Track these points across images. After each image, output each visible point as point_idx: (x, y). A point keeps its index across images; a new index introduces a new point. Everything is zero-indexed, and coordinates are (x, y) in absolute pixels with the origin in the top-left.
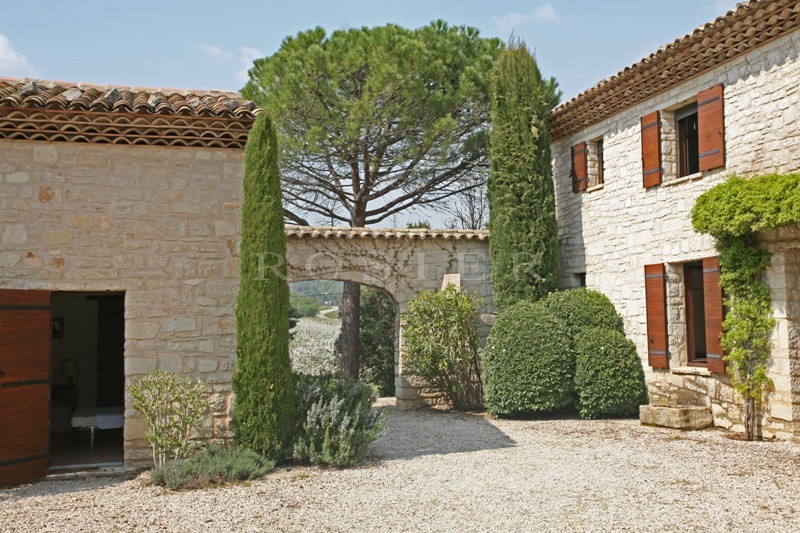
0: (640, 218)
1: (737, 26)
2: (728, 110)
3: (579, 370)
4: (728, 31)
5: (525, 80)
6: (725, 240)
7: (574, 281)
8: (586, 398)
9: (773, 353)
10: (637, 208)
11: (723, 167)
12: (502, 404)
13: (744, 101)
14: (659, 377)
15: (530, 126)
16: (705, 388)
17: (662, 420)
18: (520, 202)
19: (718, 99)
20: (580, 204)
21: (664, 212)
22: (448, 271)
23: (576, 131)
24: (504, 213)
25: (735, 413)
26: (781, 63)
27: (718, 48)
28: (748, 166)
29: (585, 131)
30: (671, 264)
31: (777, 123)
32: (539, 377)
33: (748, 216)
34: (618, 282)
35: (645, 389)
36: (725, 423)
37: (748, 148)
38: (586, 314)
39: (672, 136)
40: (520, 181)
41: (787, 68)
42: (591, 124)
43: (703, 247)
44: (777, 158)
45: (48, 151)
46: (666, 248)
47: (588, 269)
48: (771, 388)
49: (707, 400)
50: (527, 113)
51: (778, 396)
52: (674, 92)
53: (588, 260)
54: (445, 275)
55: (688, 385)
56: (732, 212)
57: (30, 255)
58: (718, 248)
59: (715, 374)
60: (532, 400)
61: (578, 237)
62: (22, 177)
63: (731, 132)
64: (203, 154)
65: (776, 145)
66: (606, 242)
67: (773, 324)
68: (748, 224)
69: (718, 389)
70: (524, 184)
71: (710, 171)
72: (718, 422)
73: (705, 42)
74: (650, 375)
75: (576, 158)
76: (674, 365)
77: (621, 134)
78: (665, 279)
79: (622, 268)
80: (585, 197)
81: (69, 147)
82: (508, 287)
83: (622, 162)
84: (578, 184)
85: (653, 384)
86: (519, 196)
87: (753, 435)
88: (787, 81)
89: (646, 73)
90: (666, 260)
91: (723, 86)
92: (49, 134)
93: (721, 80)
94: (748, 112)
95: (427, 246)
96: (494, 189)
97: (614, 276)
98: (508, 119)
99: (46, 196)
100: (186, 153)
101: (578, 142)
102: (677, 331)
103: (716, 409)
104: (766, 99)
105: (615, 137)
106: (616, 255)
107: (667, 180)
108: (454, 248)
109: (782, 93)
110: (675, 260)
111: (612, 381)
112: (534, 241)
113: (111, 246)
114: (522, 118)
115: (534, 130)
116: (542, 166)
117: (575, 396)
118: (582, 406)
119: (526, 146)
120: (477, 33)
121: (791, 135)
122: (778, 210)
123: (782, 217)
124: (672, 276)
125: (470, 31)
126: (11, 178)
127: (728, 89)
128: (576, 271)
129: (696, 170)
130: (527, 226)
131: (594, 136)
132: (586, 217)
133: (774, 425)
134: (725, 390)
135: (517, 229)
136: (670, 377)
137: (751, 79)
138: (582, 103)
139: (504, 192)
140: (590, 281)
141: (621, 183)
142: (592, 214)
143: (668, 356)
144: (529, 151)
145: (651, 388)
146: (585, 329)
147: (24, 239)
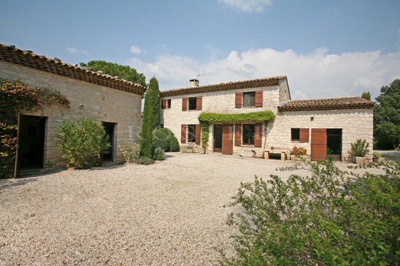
0: (180, 116)
2: (203, 100)
3: (171, 143)
5: (157, 85)
6: (201, 122)
7: (160, 126)
8: (171, 148)
9: (209, 140)
10: (179, 114)
11: (201, 110)
13: (206, 100)
14: (183, 144)
16: (194, 146)
17: (188, 151)
18: (155, 109)
19: (201, 98)
20: (163, 111)
21: (187, 115)
23: (164, 97)
25: (200, 150)
27: (203, 90)
28: (207, 111)
29: (166, 97)
31: (213, 105)
34: (173, 127)
36: (198, 152)
37: (206, 108)
39: (188, 102)
41: (215, 96)
42: (168, 96)
43: (197, 122)
44: (212, 110)
45: (104, 89)
46: (187, 122)
47: (164, 124)
48: (208, 146)
49: (194, 148)
52: (191, 95)
53: (165, 122)
55: (190, 145)
57: (100, 113)
59: (197, 144)
61: (162, 117)
62: (99, 94)
63: (203, 104)
64: (133, 94)
65: (212, 108)
66: (170, 119)
67: (209, 136)
68: (212, 120)
70: (156, 106)
71: (198, 110)
72: (196, 151)
74: (180, 144)
75: (163, 102)
76: (186, 142)
77: (176, 100)
78: (186, 127)
79: (175, 124)
80: (165, 110)
81: (109, 89)
83: (176, 105)
84: (163, 107)
87: (205, 153)
90: (186, 124)
92: (107, 85)
93: (202, 95)
94: (207, 102)
99: (103, 99)
100: (130, 94)
101: (164, 99)
103: (196, 149)
104: (211, 100)
105: (174, 100)
106: (173, 122)
107: (188, 110)
109: (214, 100)
110: (189, 124)
111: (176, 145)
113: (116, 113)
117: (169, 148)
118: (170, 150)
121: (215, 107)
126: (97, 94)
127: (203, 97)
128: (161, 124)
129: (196, 109)
130: (156, 114)
131: (169, 99)
132: (164, 114)
133: (208, 151)
134: (198, 146)
136: (185, 144)
137: (208, 97)
140: (165, 126)
141: (176, 109)
142: (166, 113)
143: (186, 140)
144: (157, 100)
145: (180, 146)
147: (99, 109)
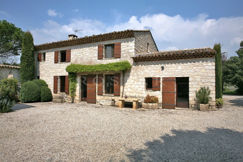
0: (53, 68)
1: (75, 41)
2: (71, 53)
3: (41, 94)
4: (73, 42)
5: (30, 39)
7: (37, 78)
8: (42, 99)
9: (76, 90)
10: (52, 66)
11: (70, 62)
12: (26, 100)
13: (74, 52)
14: (55, 94)
15: (31, 48)
16: (64, 96)
17: (58, 101)
18: (28, 62)
19: (70, 51)
20: (39, 64)
21: (58, 67)
22: (10, 74)
23: (39, 50)
24: (24, 64)
25: (69, 99)
26: (81, 48)
27: (71, 44)
28: (74, 62)
29: (41, 51)
30: (59, 76)
31: (79, 57)
32: (34, 95)
33: (77, 70)
34: (47, 78)
35: (52, 96)
36: (68, 101)
37: (74, 60)
38: (42, 84)
39: (60, 55)
40: (28, 58)
41: (82, 49)
42: (43, 50)
43: (66, 74)
44: (79, 62)
46: (58, 73)
47: (40, 76)
48: (76, 95)
49: (64, 98)
50: (31, 45)
51: (77, 96)
52: (62, 48)
53: (40, 74)
54: (9, 75)
55: (61, 96)
56: (74, 69)
58: (68, 74)
59: (66, 94)
60: (32, 99)
61: (38, 70)
63: (72, 57)
65: (79, 60)
66: (45, 71)
67: (77, 86)
68: (77, 71)
69: (67, 96)
70: (29, 59)
71: (68, 62)
72: (66, 101)
73: (69, 42)
74: (53, 94)
75: (39, 55)
76: (58, 92)
77: (49, 53)
78: (58, 78)
79: (48, 76)
80: (41, 63)
82: (24, 78)
83: (50, 58)
84: (39, 60)
85: (54, 96)
86: (28, 61)
87: (73, 102)
88: (81, 51)
89: (57, 44)
90: (58, 75)
91: (71, 49)
93: (70, 48)
94: (75, 54)
95: (5, 68)
96: (22, 59)
97: (46, 77)
98: (26, 46)
101: (40, 52)
102: (59, 87)
103: (66, 99)
104: (78, 53)
105: (48, 53)
106: (47, 74)
107: (59, 62)
108: (11, 69)
109: (80, 53)
110: (60, 75)
111: (47, 95)
112: (31, 70)
114: (30, 46)
115: (32, 49)
116: (33, 56)
117: (40, 98)
118: (41, 100)
119: (30, 51)
120: (14, 25)
121: (81, 59)
122: (82, 70)
123: (82, 71)
124: (59, 78)
125: (13, 25)
127: (72, 50)
128: (37, 76)
129: (65, 62)
130: (29, 67)
131: (44, 52)
132: (40, 66)
133: (76, 101)
134: (68, 96)
135: (27, 67)
136: (57, 94)
137: (76, 49)
138: (42, 46)
139: (25, 60)
140: (40, 78)
141: (49, 61)
142: (42, 66)
143: (57, 91)
144: (31, 53)
145: (53, 96)
146: (42, 86)
